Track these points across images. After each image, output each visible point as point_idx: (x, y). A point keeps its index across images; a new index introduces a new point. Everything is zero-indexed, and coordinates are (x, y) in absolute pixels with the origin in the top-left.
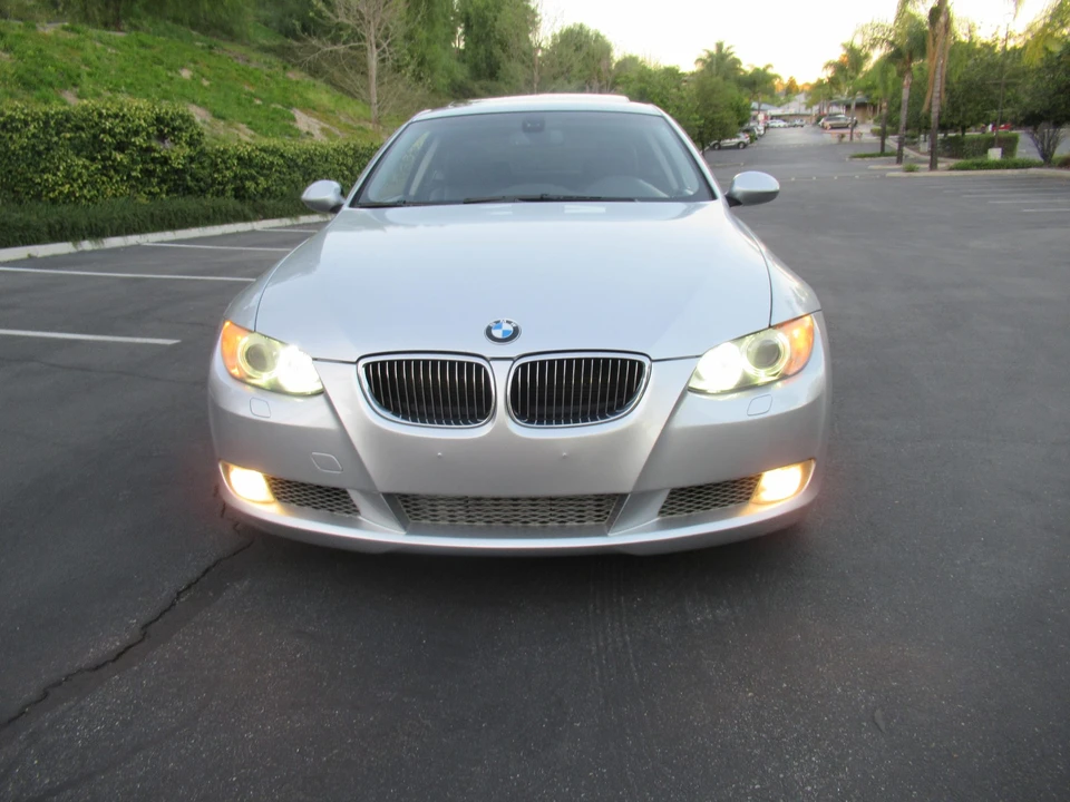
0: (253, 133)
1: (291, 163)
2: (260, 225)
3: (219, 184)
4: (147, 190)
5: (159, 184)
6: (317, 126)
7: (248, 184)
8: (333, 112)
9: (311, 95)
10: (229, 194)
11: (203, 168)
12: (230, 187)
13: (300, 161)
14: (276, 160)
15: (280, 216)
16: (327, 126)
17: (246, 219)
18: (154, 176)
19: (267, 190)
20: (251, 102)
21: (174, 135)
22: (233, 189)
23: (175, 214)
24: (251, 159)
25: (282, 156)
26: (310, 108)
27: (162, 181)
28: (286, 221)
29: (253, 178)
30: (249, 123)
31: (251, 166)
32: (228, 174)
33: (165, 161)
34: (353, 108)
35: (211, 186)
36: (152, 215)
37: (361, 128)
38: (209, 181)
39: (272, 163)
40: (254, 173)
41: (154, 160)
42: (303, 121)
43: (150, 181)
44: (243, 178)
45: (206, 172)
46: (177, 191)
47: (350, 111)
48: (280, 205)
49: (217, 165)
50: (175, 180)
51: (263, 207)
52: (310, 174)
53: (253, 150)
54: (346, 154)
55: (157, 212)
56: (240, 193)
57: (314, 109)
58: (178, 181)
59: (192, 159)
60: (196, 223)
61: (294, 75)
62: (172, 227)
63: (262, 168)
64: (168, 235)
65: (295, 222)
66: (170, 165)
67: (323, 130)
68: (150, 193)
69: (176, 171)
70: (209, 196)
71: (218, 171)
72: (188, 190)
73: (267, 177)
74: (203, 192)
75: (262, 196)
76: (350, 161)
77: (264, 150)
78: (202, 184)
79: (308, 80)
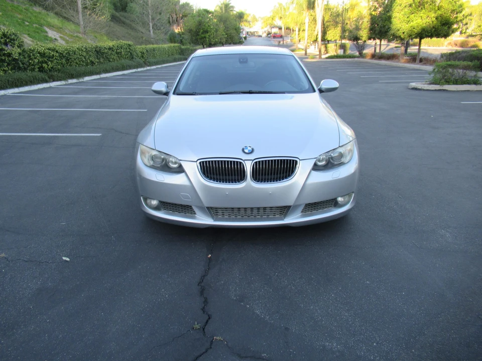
0: (31, 39)
1: (61, 55)
2: (53, 84)
3: (33, 65)
4: (2, 69)
5: (7, 66)
6: (58, 36)
7: (44, 65)
8: (61, 28)
9: (49, 20)
10: (37, 70)
11: (25, 58)
12: (37, 67)
13: (64, 54)
14: (55, 54)
15: (60, 80)
16: (62, 35)
17: (46, 82)
18: (5, 62)
19: (52, 68)
20: (24, 23)
21: (11, 43)
22: (38, 68)
23: (18, 80)
24: (44, 54)
25: (57, 52)
26: (51, 26)
27: (8, 65)
28: (63, 82)
29: (46, 63)
30: (29, 34)
31: (44, 57)
32: (36, 61)
33: (9, 55)
34: (71, 27)
35: (28, 66)
36: (8, 81)
37: (77, 36)
38: (28, 63)
39: (53, 55)
40: (46, 59)
41: (4, 55)
42: (52, 34)
43: (3, 65)
44: (42, 62)
45: (27, 59)
46: (14, 69)
47: (69, 28)
48: (60, 75)
49: (30, 56)
50: (14, 64)
51: (52, 76)
52: (68, 60)
53: (45, 49)
54: (82, 50)
55: (10, 79)
56: (41, 69)
57: (53, 27)
58: (15, 65)
59: (20, 54)
60: (26, 84)
61: (37, 9)
62: (17, 86)
63: (49, 57)
64: (16, 90)
65: (67, 83)
66: (12, 57)
67: (61, 37)
68: (4, 70)
69: (14, 60)
70: (28, 71)
71: (31, 59)
72: (19, 68)
73: (52, 62)
74: (25, 69)
75: (50, 71)
76: (84, 54)
77: (49, 49)
78: (25, 66)
79: (44, 11)
